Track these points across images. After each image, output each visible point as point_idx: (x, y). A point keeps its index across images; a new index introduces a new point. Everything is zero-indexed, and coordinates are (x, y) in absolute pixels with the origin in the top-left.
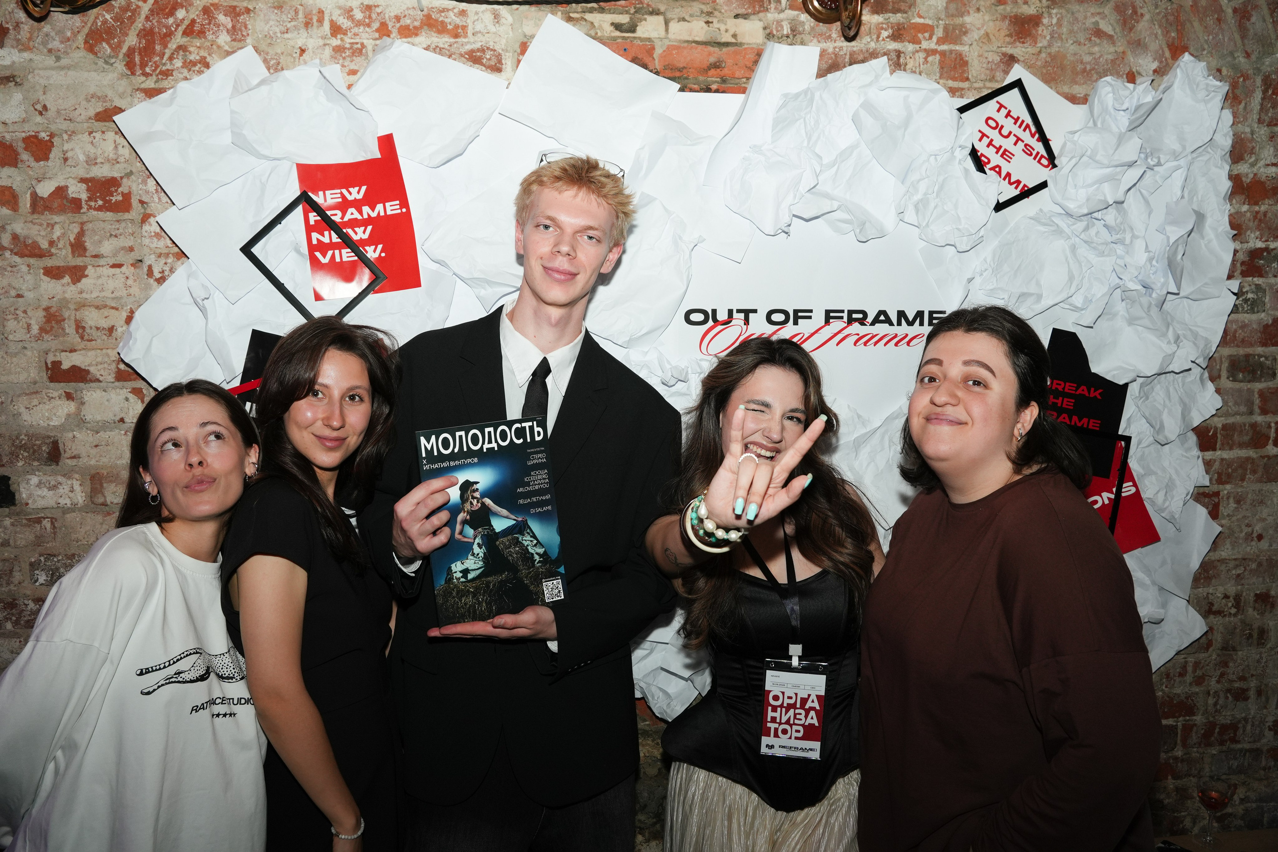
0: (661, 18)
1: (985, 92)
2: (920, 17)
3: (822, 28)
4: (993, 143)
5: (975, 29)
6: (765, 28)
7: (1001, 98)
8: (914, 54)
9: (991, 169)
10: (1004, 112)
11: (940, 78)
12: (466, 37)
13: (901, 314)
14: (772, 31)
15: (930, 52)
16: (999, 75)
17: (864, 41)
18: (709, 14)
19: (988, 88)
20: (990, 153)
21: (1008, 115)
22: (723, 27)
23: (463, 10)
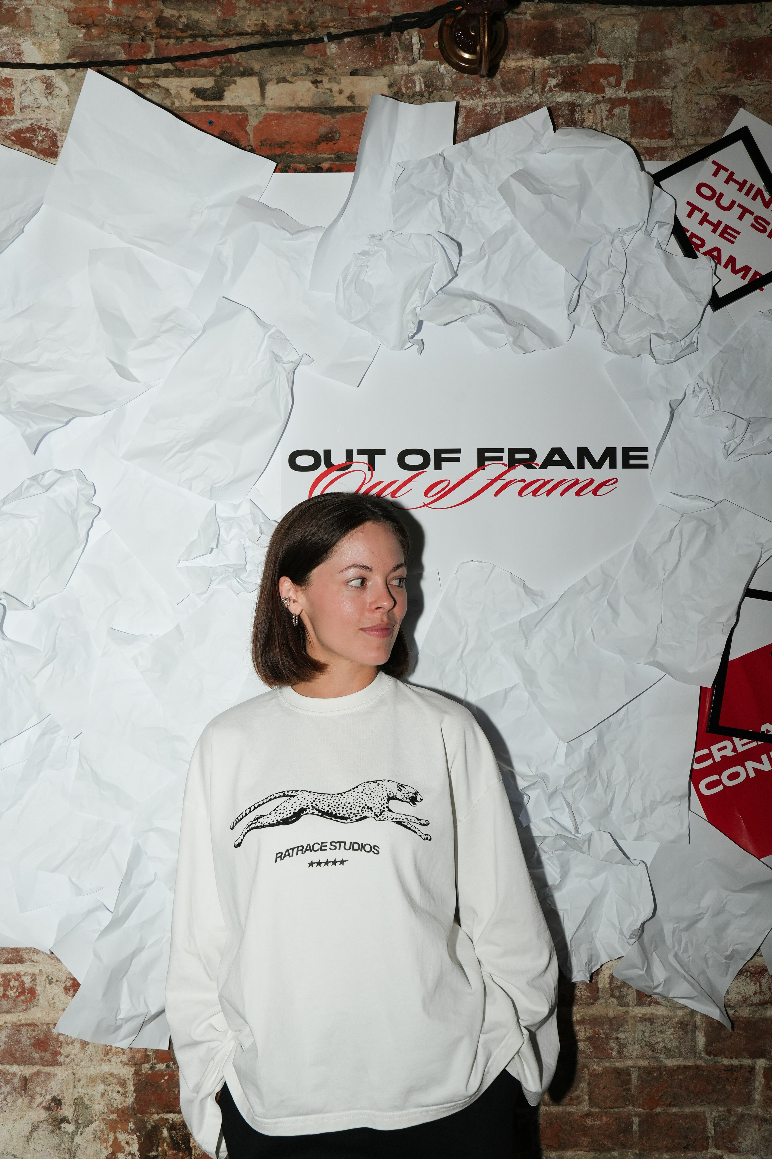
0: (255, 80)
1: (696, 149)
2: (602, 55)
3: (467, 80)
4: (709, 218)
5: (679, 65)
6: (390, 86)
7: (719, 156)
8: (593, 105)
9: (705, 254)
10: (723, 175)
11: (632, 136)
12: (12, 113)
13: (584, 453)
14: (400, 89)
15: (615, 103)
16: (716, 126)
17: (524, 94)
18: (318, 71)
19: (702, 144)
20: (705, 232)
21: (730, 178)
22: (335, 88)
23: (6, 78)
